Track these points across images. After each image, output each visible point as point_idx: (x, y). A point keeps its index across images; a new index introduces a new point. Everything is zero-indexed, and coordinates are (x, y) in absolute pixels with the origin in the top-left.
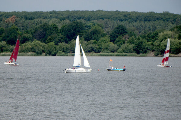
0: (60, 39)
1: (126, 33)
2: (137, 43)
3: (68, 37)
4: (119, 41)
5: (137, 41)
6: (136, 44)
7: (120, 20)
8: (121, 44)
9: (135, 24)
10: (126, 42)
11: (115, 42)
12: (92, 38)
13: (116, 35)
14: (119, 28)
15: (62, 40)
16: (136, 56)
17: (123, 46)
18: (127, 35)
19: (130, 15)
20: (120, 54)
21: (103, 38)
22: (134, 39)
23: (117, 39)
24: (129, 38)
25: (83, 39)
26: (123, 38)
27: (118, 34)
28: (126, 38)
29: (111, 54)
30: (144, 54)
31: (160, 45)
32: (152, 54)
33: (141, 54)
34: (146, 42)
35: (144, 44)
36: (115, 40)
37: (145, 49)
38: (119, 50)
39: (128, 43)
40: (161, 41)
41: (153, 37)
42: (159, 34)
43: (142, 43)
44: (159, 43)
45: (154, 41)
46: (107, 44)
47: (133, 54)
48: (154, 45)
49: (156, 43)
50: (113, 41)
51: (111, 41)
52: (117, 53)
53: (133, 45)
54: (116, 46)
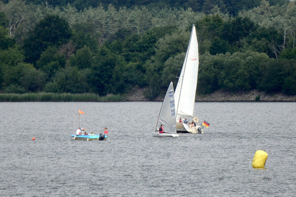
1: (69, 36)
2: (100, 64)
4: (49, 61)
5: (97, 60)
6: (95, 68)
7: (50, 2)
8: (55, 67)
9: (91, 12)
10: (68, 61)
11: (38, 62)
13: (41, 44)
14: (47, 25)
16: (96, 101)
17: (61, 74)
18: (70, 45)
20: (53, 95)
21: (6, 52)
22: (91, 53)
23: (44, 54)
24: (75, 52)
26: (61, 52)
27: (47, 40)
28: (67, 50)
29: (26, 95)
30: (118, 96)
31: (160, 69)
32: (140, 93)
33: (109, 96)
34: (124, 62)
35: (117, 68)
36: (38, 56)
37: (121, 82)
38: (49, 84)
39: (73, 64)
40: (165, 59)
41: (142, 48)
42: (161, 40)
43: (111, 64)
44: (158, 64)
45: (144, 60)
46: (16, 68)
47: (88, 94)
48: (144, 71)
49: (149, 65)
50: (31, 59)
51: (27, 61)
52: (42, 94)
53: (88, 71)
54: (41, 74)
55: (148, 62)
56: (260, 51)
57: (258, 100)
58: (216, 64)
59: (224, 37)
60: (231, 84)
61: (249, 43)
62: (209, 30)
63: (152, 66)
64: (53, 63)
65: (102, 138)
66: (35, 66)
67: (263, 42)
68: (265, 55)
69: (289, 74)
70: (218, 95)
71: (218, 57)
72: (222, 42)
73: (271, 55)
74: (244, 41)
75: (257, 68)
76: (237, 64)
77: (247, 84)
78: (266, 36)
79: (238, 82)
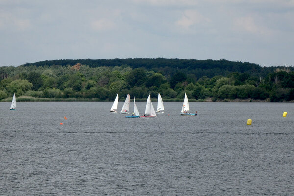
0: (123, 85)
1: (185, 79)
3: (130, 84)
5: (195, 88)
6: (195, 90)
7: (179, 68)
8: (181, 90)
9: (193, 71)
10: (185, 88)
11: (175, 88)
12: (153, 85)
13: (176, 82)
14: (178, 75)
15: (125, 86)
16: (195, 102)
18: (186, 82)
19: (188, 62)
21: (164, 85)
22: (193, 85)
23: (177, 85)
24: (187, 85)
25: (145, 85)
26: (183, 85)
27: (177, 80)
28: (185, 84)
29: (171, 99)
30: (202, 100)
31: (217, 91)
32: (210, 99)
33: (199, 100)
34: (205, 88)
35: (202, 90)
36: (175, 86)
37: (204, 95)
38: (179, 96)
39: (187, 89)
40: (219, 88)
41: (211, 83)
42: (217, 81)
43: (200, 89)
44: (216, 89)
45: (212, 87)
46: (167, 90)
47: (192, 100)
48: (211, 92)
49: (214, 89)
50: (173, 87)
51: (171, 88)
52: (176, 99)
53: (192, 91)
54: (176, 92)
55: (213, 88)
56: (252, 85)
57: (251, 102)
58: (236, 89)
59: (239, 80)
60: (241, 96)
61: (248, 82)
62: (235, 77)
63: (214, 90)
64: (180, 88)
65: (196, 115)
66: (174, 89)
67: (253, 82)
68: (253, 86)
69: (262, 93)
70: (237, 100)
71: (237, 87)
72: (238, 81)
73: (256, 86)
74: (246, 81)
75: (250, 91)
76: (244, 89)
77: (247, 96)
78: (254, 79)
79: (244, 95)
